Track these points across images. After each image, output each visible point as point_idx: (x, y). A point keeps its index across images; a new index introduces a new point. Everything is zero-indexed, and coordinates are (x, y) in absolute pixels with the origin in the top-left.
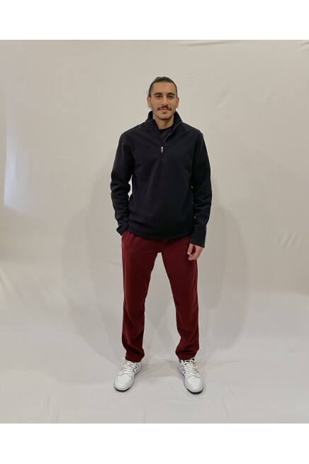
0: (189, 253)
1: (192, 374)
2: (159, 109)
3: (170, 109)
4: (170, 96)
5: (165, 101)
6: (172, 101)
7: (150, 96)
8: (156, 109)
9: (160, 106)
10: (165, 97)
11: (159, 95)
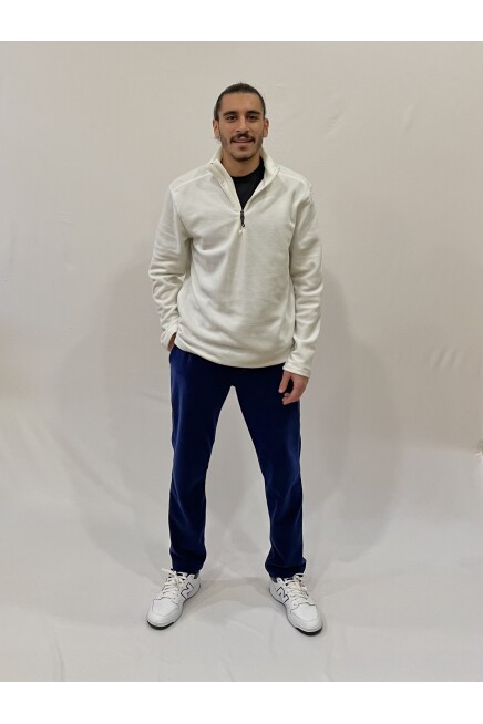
0: (281, 391)
1: (300, 600)
2: (232, 141)
3: (253, 140)
4: (252, 115)
5: (242, 125)
6: (256, 126)
7: (217, 118)
8: (228, 141)
9: (235, 134)
10: (242, 118)
11: (233, 116)
